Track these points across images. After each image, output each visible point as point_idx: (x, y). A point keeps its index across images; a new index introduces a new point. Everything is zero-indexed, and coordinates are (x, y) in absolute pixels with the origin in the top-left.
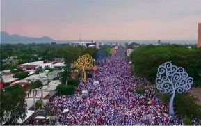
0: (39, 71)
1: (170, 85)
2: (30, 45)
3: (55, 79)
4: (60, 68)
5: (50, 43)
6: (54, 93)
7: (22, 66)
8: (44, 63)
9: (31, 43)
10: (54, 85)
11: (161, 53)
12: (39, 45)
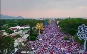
0: (18, 30)
1: (84, 35)
2: (13, 20)
3: (26, 34)
4: (28, 29)
5: (22, 19)
6: (26, 40)
7: (10, 28)
8: (20, 27)
9: (13, 19)
10: (26, 36)
11: (75, 21)
12: (17, 20)
